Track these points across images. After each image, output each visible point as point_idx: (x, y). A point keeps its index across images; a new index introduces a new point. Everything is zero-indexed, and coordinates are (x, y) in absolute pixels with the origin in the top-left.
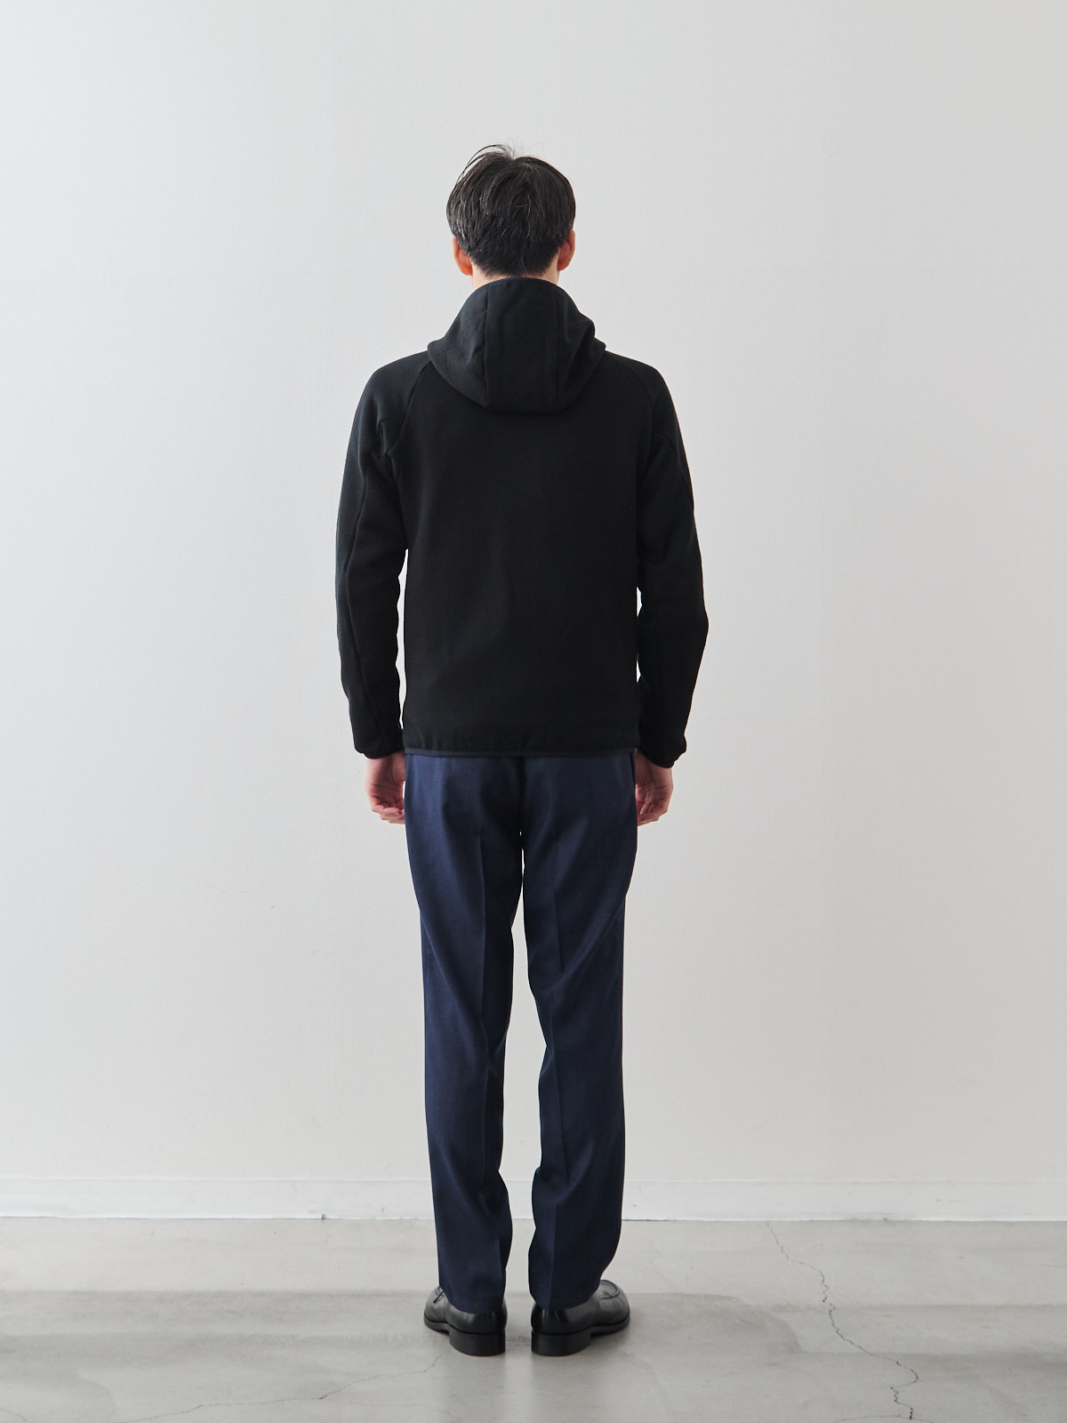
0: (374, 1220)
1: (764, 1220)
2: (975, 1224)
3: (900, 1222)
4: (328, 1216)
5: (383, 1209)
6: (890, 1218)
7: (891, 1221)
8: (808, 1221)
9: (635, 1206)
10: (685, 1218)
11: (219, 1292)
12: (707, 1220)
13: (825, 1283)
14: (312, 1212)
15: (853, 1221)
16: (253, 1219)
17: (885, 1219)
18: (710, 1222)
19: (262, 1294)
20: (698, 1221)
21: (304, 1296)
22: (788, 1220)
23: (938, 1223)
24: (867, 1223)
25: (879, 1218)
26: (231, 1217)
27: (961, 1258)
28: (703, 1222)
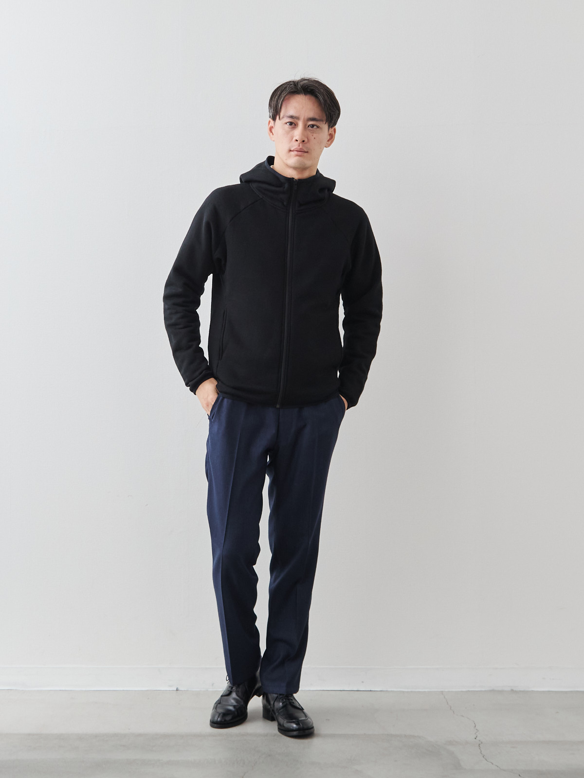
0: (207, 691)
1: (439, 690)
2: (566, 692)
3: (520, 691)
4: (180, 689)
5: (213, 684)
6: (515, 689)
7: (516, 691)
8: (467, 691)
9: (363, 682)
10: (392, 690)
11: (115, 734)
12: (406, 690)
13: (476, 728)
14: (170, 686)
15: (493, 691)
16: (136, 691)
17: (512, 690)
18: (408, 692)
19: (140, 735)
20: (400, 691)
21: (165, 736)
22: (454, 690)
23: (543, 692)
24: (501, 692)
25: (509, 689)
26: (122, 689)
27: (557, 712)
28: (403, 692)
